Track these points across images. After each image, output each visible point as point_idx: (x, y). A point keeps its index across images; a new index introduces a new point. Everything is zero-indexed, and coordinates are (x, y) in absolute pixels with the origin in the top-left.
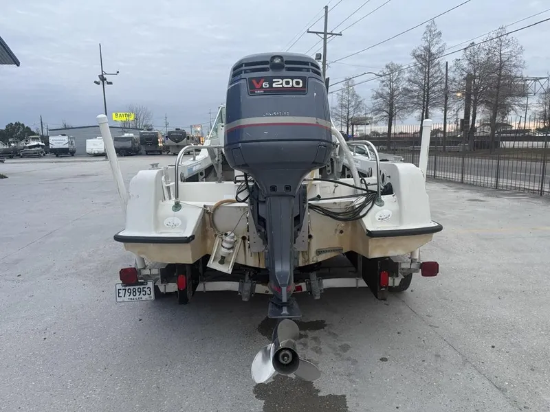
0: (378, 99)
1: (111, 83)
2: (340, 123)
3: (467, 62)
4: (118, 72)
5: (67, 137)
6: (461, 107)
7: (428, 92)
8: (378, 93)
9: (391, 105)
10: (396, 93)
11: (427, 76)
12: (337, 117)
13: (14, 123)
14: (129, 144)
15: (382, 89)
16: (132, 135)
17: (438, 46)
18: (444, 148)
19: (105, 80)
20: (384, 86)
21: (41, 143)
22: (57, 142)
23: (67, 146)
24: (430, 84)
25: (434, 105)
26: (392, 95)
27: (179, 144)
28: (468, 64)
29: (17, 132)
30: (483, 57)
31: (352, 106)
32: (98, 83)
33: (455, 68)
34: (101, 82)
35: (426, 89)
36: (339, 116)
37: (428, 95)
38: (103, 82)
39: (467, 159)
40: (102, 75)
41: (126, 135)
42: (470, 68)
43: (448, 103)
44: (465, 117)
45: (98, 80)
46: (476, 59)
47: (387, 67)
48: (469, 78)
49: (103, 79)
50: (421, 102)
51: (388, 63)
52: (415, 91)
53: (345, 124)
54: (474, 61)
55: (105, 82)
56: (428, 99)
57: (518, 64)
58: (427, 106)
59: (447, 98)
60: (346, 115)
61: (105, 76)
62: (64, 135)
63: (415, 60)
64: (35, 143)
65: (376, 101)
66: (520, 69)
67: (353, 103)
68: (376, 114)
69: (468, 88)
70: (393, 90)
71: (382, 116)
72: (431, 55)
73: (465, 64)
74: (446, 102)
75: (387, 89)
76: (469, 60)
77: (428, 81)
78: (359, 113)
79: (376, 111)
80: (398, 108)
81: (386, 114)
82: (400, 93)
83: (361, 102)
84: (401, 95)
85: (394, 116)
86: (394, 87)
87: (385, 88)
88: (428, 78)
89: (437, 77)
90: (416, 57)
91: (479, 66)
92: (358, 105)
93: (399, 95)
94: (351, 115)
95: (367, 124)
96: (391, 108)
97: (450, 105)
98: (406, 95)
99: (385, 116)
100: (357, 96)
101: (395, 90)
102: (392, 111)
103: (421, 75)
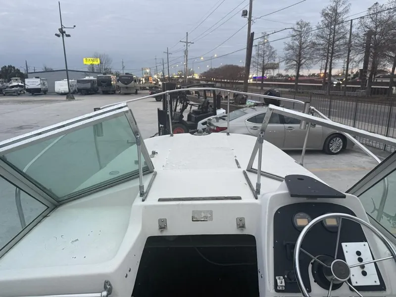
0: (290, 51)
1: (68, 36)
2: (256, 69)
3: (370, 20)
4: (75, 26)
5: (39, 79)
6: (361, 60)
7: (333, 46)
8: (290, 46)
9: (299, 56)
10: (304, 46)
13: (7, 66)
14: (89, 86)
15: (293, 43)
16: (92, 78)
17: (344, 6)
18: (345, 93)
19: (65, 32)
20: (295, 40)
21: (20, 84)
22: (32, 83)
23: (39, 87)
24: (336, 38)
25: (338, 57)
26: (301, 47)
27: (128, 86)
28: (371, 22)
29: (9, 73)
30: (384, 15)
31: (267, 56)
32: (58, 36)
33: (359, 25)
34: (61, 34)
35: (331, 43)
36: (256, 63)
37: (333, 48)
38: (63, 35)
39: (360, 104)
40: (62, 29)
41: (87, 78)
42: (372, 25)
43: (350, 56)
44: (364, 67)
45: (58, 33)
46: (379, 17)
47: (298, 24)
48: (370, 34)
49: (63, 32)
50: (326, 54)
51: (299, 20)
52: (322, 45)
53: (260, 70)
54: (376, 20)
55: (64, 34)
56: (332, 51)
58: (332, 57)
59: (349, 51)
60: (261, 62)
61: (64, 30)
62: (38, 78)
63: (323, 18)
64: (16, 84)
65: (287, 52)
67: (268, 53)
68: (287, 63)
69: (368, 43)
70: (301, 44)
71: (292, 65)
72: (337, 14)
73: (368, 21)
74: (349, 55)
75: (297, 43)
76: (372, 18)
77: (334, 36)
78: (272, 61)
79: (288, 60)
80: (305, 58)
81: (295, 63)
82: (308, 46)
83: (274, 52)
84: (308, 48)
85: (301, 65)
86: (302, 40)
87: (295, 41)
88: (334, 33)
89: (340, 33)
90: (325, 15)
91: (381, 23)
92: (272, 55)
93: (306, 47)
94: (266, 62)
95: (275, 68)
96: (300, 58)
97: (352, 58)
98: (313, 48)
99: (294, 65)
100: (271, 47)
101: (303, 44)
102: (300, 61)
103: (327, 31)
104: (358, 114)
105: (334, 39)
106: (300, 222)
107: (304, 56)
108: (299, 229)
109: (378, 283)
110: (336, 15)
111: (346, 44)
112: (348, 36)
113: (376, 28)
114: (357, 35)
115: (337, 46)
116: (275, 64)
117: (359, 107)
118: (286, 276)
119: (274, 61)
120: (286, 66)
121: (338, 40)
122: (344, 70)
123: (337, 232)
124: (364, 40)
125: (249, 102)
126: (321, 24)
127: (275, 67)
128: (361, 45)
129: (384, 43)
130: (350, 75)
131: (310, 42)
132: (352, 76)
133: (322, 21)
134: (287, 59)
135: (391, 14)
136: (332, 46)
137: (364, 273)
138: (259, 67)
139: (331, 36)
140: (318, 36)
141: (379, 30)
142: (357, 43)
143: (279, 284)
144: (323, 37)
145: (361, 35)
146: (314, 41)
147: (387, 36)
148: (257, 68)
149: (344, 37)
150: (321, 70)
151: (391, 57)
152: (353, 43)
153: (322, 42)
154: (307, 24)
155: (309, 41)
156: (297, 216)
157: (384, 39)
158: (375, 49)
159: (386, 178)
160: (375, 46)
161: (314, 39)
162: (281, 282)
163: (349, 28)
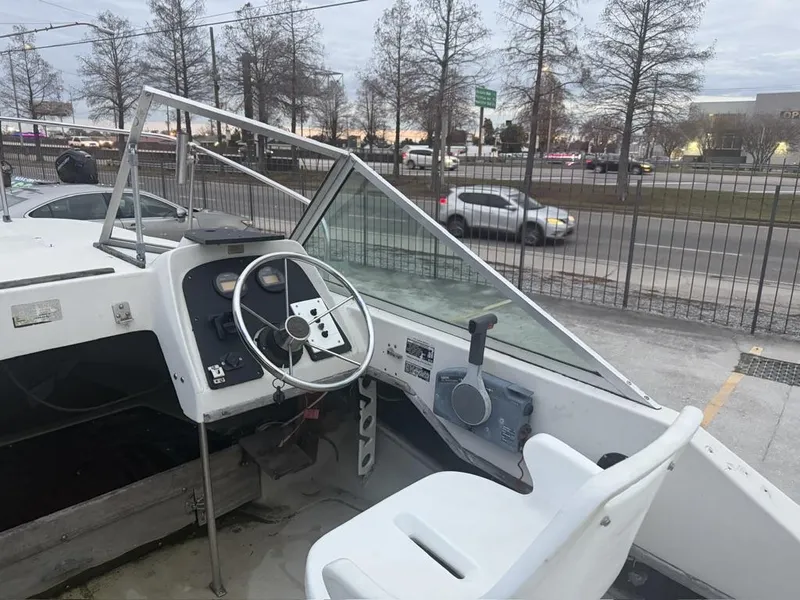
0: (94, 76)
2: (15, 111)
3: (243, 33)
6: (240, 106)
7: (185, 74)
8: (92, 65)
9: (118, 89)
10: (125, 68)
11: (181, 46)
12: (6, 99)
15: (98, 59)
20: (101, 53)
24: (187, 58)
26: (117, 71)
28: (245, 37)
30: (264, 28)
31: (37, 83)
33: (225, 39)
35: (180, 68)
36: (10, 97)
37: (185, 79)
39: (255, 187)
42: (248, 44)
43: (220, 97)
46: (256, 30)
47: (102, 18)
48: (246, 59)
51: (102, 12)
52: (164, 70)
54: (253, 35)
56: (185, 85)
57: (316, 48)
59: (217, 88)
60: (25, 97)
63: (154, 16)
65: (88, 79)
66: (320, 57)
67: (39, 78)
68: (93, 103)
69: (247, 76)
70: (117, 63)
71: (105, 107)
72: (181, 12)
73: (240, 35)
74: (217, 94)
75: (107, 60)
76: (245, 31)
77: (183, 56)
78: (54, 96)
79: (93, 96)
80: (131, 95)
81: (111, 104)
82: (132, 70)
83: (55, 76)
84: (134, 74)
85: (126, 108)
86: (119, 56)
87: (102, 57)
88: (183, 50)
89: (194, 51)
90: (157, 10)
91: (261, 42)
92: (50, 82)
93: (130, 72)
94: (37, 99)
95: (65, 115)
96: (120, 95)
97: (224, 101)
98: (145, 74)
99: (110, 108)
100: (46, 65)
101: (122, 63)
102: (121, 101)
103: (168, 45)
104: (256, 205)
105: (184, 61)
106: (226, 287)
107: (129, 90)
108: (228, 296)
109: (342, 343)
110: (180, 15)
111: (207, 73)
112: (210, 59)
113: (255, 48)
114: (226, 60)
115: (193, 75)
116: (61, 105)
117: (255, 192)
118: (223, 363)
119: (59, 97)
120: (90, 108)
121: (193, 63)
122: (212, 126)
123: (284, 290)
124: (239, 70)
125: (17, 182)
126: (152, 25)
127: (63, 110)
128: (236, 79)
129: (272, 78)
130: (224, 137)
131: (136, 62)
132: (228, 138)
133: (155, 21)
134: (91, 94)
135: (274, 29)
136: (182, 75)
137: (325, 334)
138: (20, 107)
139: (178, 55)
140: (150, 50)
141: (260, 54)
142: (227, 74)
143: (215, 375)
144: (161, 55)
145: (233, 59)
146: (144, 60)
147: (273, 66)
148: (17, 109)
149: (201, 60)
150: (168, 123)
151: (286, 103)
152: (220, 72)
153: (162, 65)
154: (122, 24)
155: (133, 59)
156: (219, 278)
157: (271, 71)
158: (259, 88)
159: (323, 220)
160: (259, 82)
161: (144, 56)
162: (218, 372)
163: (210, 45)
